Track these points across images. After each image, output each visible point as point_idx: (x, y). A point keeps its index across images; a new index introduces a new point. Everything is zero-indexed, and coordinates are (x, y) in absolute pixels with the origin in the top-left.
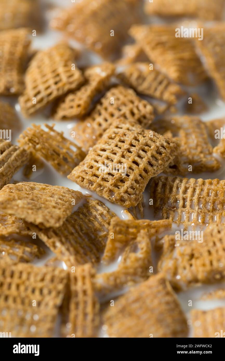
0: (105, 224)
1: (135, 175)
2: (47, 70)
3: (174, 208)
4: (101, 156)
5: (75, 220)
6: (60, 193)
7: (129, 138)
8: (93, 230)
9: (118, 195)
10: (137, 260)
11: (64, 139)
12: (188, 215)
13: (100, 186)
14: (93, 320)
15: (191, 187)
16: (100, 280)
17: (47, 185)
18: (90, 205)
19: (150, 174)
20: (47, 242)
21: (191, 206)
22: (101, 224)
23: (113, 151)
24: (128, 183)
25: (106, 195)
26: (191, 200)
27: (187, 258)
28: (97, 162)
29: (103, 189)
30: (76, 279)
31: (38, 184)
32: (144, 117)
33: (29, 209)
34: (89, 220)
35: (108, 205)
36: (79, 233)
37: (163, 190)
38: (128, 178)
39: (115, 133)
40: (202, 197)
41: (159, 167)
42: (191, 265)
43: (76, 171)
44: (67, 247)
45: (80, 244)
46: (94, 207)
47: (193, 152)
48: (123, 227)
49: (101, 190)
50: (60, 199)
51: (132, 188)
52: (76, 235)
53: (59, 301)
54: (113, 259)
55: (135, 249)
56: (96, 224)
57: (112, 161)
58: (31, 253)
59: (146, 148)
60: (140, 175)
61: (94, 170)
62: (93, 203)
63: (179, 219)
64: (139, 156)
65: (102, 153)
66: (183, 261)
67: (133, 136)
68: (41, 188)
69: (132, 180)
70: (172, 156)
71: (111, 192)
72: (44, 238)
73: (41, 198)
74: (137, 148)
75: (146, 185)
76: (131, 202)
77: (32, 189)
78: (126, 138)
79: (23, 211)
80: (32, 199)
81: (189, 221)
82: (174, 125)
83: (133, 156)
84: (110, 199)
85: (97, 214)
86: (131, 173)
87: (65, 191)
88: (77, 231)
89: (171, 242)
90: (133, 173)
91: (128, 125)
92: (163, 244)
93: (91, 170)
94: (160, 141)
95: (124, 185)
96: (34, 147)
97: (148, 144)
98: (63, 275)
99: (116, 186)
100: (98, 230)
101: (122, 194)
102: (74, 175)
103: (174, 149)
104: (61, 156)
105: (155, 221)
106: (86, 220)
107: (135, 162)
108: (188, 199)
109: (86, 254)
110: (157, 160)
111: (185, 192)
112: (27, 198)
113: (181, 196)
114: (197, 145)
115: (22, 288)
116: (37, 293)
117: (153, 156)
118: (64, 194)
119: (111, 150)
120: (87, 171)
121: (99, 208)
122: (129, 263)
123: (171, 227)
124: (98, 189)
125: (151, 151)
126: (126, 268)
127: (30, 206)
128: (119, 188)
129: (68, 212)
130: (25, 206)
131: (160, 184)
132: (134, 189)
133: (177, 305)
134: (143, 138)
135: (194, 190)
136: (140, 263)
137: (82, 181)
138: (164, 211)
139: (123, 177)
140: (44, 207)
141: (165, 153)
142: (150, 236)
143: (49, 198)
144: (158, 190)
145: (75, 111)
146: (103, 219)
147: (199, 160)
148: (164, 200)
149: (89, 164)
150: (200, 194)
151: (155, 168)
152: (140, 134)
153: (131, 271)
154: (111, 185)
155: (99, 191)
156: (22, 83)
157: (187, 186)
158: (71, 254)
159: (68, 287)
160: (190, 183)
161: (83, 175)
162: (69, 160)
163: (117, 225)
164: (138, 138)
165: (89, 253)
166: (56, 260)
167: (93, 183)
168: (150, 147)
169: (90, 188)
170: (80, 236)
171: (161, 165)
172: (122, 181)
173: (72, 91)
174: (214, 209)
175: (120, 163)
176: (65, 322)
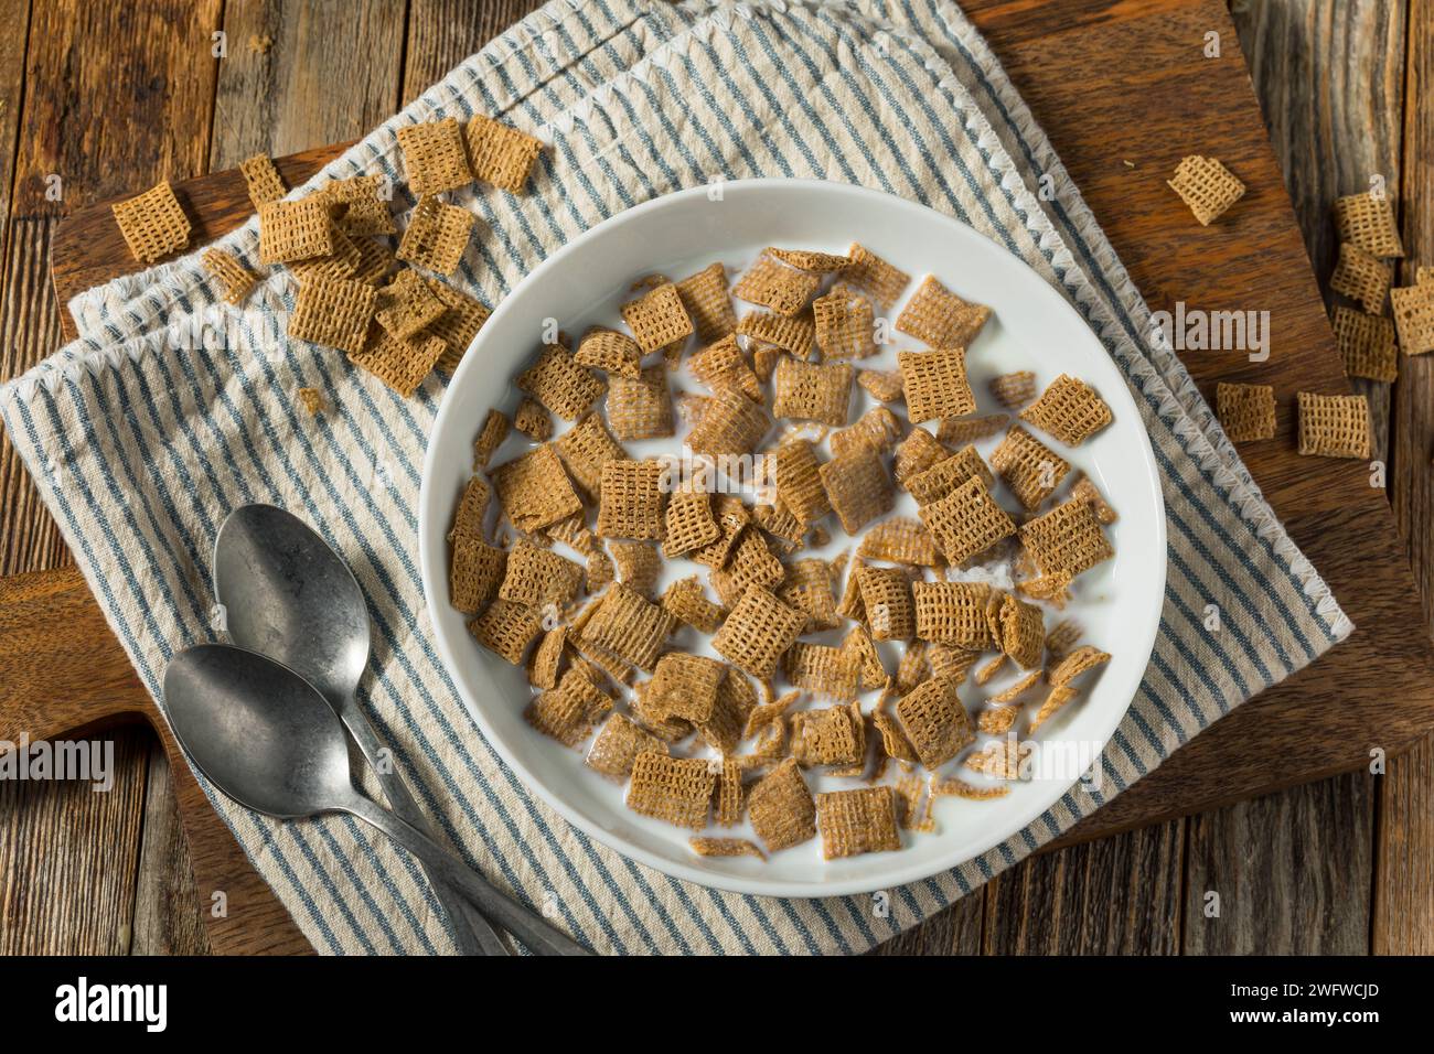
1: (769, 653)
2: (687, 521)
3: (802, 673)
5: (721, 699)
8: (734, 706)
9: (756, 671)
10: (772, 743)
11: (705, 602)
12: (814, 682)
14: (739, 806)
15: (817, 655)
16: (742, 763)
18: (731, 676)
19: (783, 648)
21: (816, 673)
24: (764, 660)
25: (744, 669)
26: (817, 668)
30: (724, 771)
34: (731, 695)
35: (747, 677)
38: (764, 656)
40: (826, 665)
42: (817, 748)
43: (717, 638)
45: (724, 724)
46: (734, 679)
47: (819, 610)
49: (741, 665)
51: (767, 663)
53: (710, 793)
55: (770, 732)
56: (736, 699)
57: (750, 638)
59: (779, 626)
60: (775, 652)
61: (734, 645)
62: (733, 674)
63: (806, 685)
64: (774, 635)
65: (740, 627)
67: (768, 613)
68: (688, 663)
69: (767, 659)
71: (749, 668)
74: (772, 626)
76: (766, 677)
77: (681, 666)
81: (815, 686)
82: (801, 576)
83: (767, 636)
86: (767, 651)
89: (800, 719)
91: (763, 600)
94: (791, 618)
95: (761, 663)
97: (781, 622)
99: (753, 663)
101: (759, 671)
104: (704, 619)
106: (729, 696)
107: (769, 641)
108: (814, 667)
110: (788, 636)
111: (812, 660)
112: (679, 684)
113: (808, 663)
114: (822, 603)
115: (681, 781)
116: (694, 786)
117: (785, 632)
118: (709, 674)
119: (749, 626)
120: (728, 645)
121: (739, 679)
122: (765, 746)
125: (784, 629)
126: (763, 750)
128: (756, 665)
133: (805, 789)
134: (776, 616)
135: (820, 658)
138: (794, 678)
143: (697, 681)
146: (742, 690)
148: (794, 665)
149: (730, 638)
150: (825, 662)
151: (787, 643)
153: (768, 753)
154: (749, 661)
157: (814, 654)
159: (718, 780)
160: (816, 651)
161: (724, 648)
164: (772, 615)
165: (732, 733)
168: (783, 624)
170: (725, 717)
171: (792, 639)
172: (759, 659)
173: (710, 545)
174: (836, 679)
175: (756, 641)
176: (716, 808)
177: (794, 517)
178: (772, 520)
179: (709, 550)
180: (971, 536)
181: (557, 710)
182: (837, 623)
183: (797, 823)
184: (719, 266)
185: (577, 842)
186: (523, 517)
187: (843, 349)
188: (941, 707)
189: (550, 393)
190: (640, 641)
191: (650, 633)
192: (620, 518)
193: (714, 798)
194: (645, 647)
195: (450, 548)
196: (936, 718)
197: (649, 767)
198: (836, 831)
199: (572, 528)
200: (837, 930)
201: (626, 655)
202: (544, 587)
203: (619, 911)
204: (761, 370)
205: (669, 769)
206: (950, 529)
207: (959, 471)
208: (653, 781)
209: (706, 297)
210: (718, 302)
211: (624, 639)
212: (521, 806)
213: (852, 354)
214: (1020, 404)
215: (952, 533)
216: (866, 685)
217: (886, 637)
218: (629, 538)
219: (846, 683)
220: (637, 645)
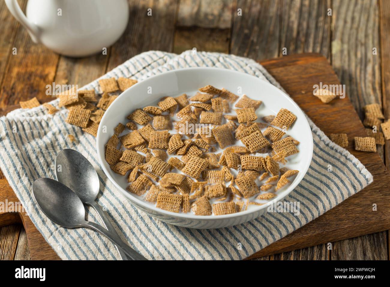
0: (191, 183)
2: (174, 142)
3: (208, 178)
5: (184, 182)
7: (196, 161)
8: (188, 185)
10: (199, 192)
11: (179, 161)
12: (212, 180)
13: (189, 173)
14: (189, 207)
16: (190, 197)
17: (176, 173)
19: (202, 170)
20: (177, 188)
21: (212, 178)
23: (192, 164)
25: (191, 176)
26: (212, 176)
28: (188, 167)
30: (184, 197)
32: (200, 155)
33: (172, 180)
35: (192, 178)
37: (205, 174)
39: (192, 159)
40: (215, 175)
42: (212, 193)
43: (183, 169)
44: (182, 189)
45: (185, 188)
46: (188, 179)
47: (213, 163)
48: (195, 184)
50: (179, 177)
51: (197, 174)
52: (184, 186)
53: (180, 203)
54: (193, 192)
55: (198, 189)
56: (189, 183)
58: (173, 191)
59: (201, 163)
60: (199, 170)
61: (188, 169)
63: (209, 181)
64: (199, 165)
65: (189, 165)
66: (210, 192)
68: (174, 174)
69: (197, 172)
70: (207, 165)
71: (192, 175)
73: (175, 177)
74: (198, 163)
75: (201, 173)
76: (197, 177)
77: (172, 175)
79: (170, 181)
80: (173, 177)
82: (208, 156)
83: (197, 165)
85: (189, 181)
86: (197, 170)
87: (180, 175)
89: (207, 187)
91: (196, 157)
92: (205, 188)
94: (204, 161)
96: (172, 163)
98: (181, 196)
99: (193, 173)
101: (195, 175)
103: (208, 163)
104: (179, 165)
105: (203, 182)
106: (186, 182)
107: (198, 167)
109: (186, 191)
110: (203, 166)
111: (211, 174)
112: (171, 177)
114: (214, 161)
115: (172, 200)
116: (175, 201)
120: (186, 169)
122: (197, 193)
123: (207, 183)
129: (182, 180)
131: (204, 172)
133: (209, 203)
134: (200, 160)
137: (185, 172)
138: (205, 179)
140: (176, 179)
141: (205, 164)
142: (202, 186)
143: (177, 177)
145: (182, 153)
147: (214, 165)
148: (206, 176)
151: (203, 168)
153: (198, 195)
155: (189, 175)
156: (168, 145)
158: (183, 191)
159: (182, 199)
160: (212, 172)
162: (181, 166)
164: (198, 161)
166: (179, 192)
169: (187, 174)
171: (205, 167)
172: (195, 172)
173: (181, 148)
174: (218, 178)
175: (194, 167)
176: (182, 208)
177: (206, 142)
178: (199, 143)
179: (181, 149)
180: (256, 144)
181: (136, 185)
182: (218, 166)
183: (206, 210)
184: (185, 94)
185: (143, 236)
186: (128, 145)
187: (220, 110)
188: (249, 181)
189: (136, 118)
190: (160, 168)
191: (163, 166)
192: (155, 142)
193: (182, 205)
194: (162, 170)
195: (106, 147)
196: (247, 184)
197: (162, 196)
198: (218, 210)
199: (142, 147)
200: (222, 255)
201: (156, 172)
202: (133, 159)
203: (156, 252)
204: (196, 114)
205: (168, 196)
206: (250, 142)
207: (253, 129)
208: (163, 200)
209: (181, 100)
210: (185, 101)
211: (155, 168)
212: (127, 228)
213: (223, 111)
214: (271, 122)
215: (251, 143)
216: (227, 180)
217: (232, 166)
218: (158, 148)
219: (221, 179)
220: (159, 169)
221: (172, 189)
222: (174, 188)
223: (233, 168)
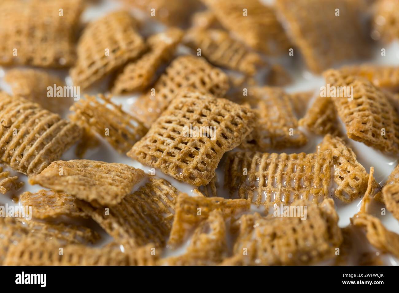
0: (171, 206)
1: (206, 149)
2: (103, 37)
3: (253, 187)
4: (167, 129)
5: (136, 200)
6: (118, 170)
7: (198, 108)
8: (157, 212)
9: (186, 172)
10: (209, 242)
11: (123, 113)
12: (269, 194)
13: (165, 161)
15: (273, 163)
17: (103, 162)
18: (154, 184)
19: (224, 148)
20: (102, 223)
21: (273, 184)
22: (166, 205)
23: (180, 122)
24: (197, 158)
25: (172, 173)
26: (273, 178)
27: (268, 238)
28: (162, 135)
29: (168, 166)
30: (136, 262)
31: (92, 161)
32: (217, 86)
33: (81, 185)
34: (153, 201)
35: (175, 184)
36: (140, 215)
37: (239, 167)
38: (198, 152)
39: (182, 102)
40: (285, 173)
41: (235, 139)
42: (273, 247)
43: (137, 147)
44: (125, 228)
45: (141, 226)
46: (158, 187)
47: (275, 125)
48: (192, 204)
49: (167, 166)
50: (118, 176)
51: (202, 162)
52: (137, 216)
54: (180, 243)
55: (207, 230)
56: (161, 204)
57: (179, 133)
58: (83, 237)
59: (219, 118)
60: (213, 149)
61: (158, 144)
62: (157, 182)
63: (259, 200)
65: (167, 125)
66: (263, 242)
67: (203, 105)
68: (95, 165)
69: (203, 154)
70: (249, 127)
71: (178, 168)
72: (98, 218)
73: (95, 175)
74: (209, 118)
75: (219, 161)
76: (201, 179)
77: (86, 166)
78: (195, 108)
79: (73, 188)
80: (85, 176)
81: (270, 201)
82: (252, 97)
84: (177, 176)
85: (161, 194)
86: (202, 146)
87: (124, 168)
88: (137, 212)
89: (249, 222)
90: (204, 146)
92: (239, 225)
93: (154, 144)
94: (235, 110)
95: (193, 160)
96: (88, 122)
97: (221, 114)
98: (121, 258)
99: (184, 161)
100: (163, 212)
101: (191, 170)
102: (135, 151)
103: (253, 120)
104: (120, 132)
105: (230, 200)
106: (149, 201)
108: (270, 177)
109: (148, 237)
110: (232, 131)
111: (266, 168)
112: (79, 174)
113: (261, 173)
114: (280, 118)
117: (227, 127)
118: (122, 171)
119: (178, 121)
120: (150, 145)
121: (164, 187)
123: (249, 208)
124: (163, 166)
125: (225, 121)
126: (196, 251)
127: (82, 182)
128: (187, 164)
129: (127, 190)
130: (76, 182)
131: (237, 160)
132: (205, 164)
134: (215, 107)
135: (277, 166)
136: (213, 245)
137: (145, 158)
138: (241, 191)
139: (192, 151)
140: (99, 184)
141: (241, 123)
142: (225, 217)
143: (104, 175)
144: (234, 167)
145: (136, 83)
146: (169, 199)
147: (282, 134)
148: (241, 179)
149: (153, 138)
150: (283, 170)
151: (230, 140)
152: (212, 102)
153: (202, 254)
154: (178, 160)
155: (164, 168)
156: (74, 54)
157: (268, 161)
158: (130, 236)
160: (271, 159)
161: (145, 150)
162: (129, 136)
163: (184, 202)
164: (209, 107)
165: (152, 237)
167: (157, 159)
168: (224, 117)
169: (153, 165)
170: (141, 218)
171: (237, 137)
172: (191, 155)
174: (300, 187)
177: (242, 45)
178: (214, 46)
179: (130, 67)
182: (299, 137)
190: (29, 136)
191: (43, 129)
194: (36, 144)
216: (341, 193)
217: (365, 132)
218: (29, 63)
219: (313, 191)
220: (26, 140)
221: (78, 228)
222: (90, 224)
223: (369, 143)
